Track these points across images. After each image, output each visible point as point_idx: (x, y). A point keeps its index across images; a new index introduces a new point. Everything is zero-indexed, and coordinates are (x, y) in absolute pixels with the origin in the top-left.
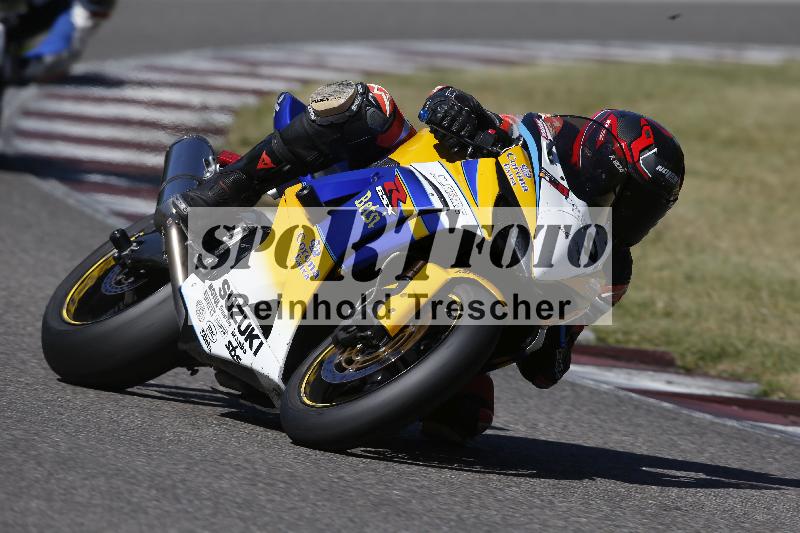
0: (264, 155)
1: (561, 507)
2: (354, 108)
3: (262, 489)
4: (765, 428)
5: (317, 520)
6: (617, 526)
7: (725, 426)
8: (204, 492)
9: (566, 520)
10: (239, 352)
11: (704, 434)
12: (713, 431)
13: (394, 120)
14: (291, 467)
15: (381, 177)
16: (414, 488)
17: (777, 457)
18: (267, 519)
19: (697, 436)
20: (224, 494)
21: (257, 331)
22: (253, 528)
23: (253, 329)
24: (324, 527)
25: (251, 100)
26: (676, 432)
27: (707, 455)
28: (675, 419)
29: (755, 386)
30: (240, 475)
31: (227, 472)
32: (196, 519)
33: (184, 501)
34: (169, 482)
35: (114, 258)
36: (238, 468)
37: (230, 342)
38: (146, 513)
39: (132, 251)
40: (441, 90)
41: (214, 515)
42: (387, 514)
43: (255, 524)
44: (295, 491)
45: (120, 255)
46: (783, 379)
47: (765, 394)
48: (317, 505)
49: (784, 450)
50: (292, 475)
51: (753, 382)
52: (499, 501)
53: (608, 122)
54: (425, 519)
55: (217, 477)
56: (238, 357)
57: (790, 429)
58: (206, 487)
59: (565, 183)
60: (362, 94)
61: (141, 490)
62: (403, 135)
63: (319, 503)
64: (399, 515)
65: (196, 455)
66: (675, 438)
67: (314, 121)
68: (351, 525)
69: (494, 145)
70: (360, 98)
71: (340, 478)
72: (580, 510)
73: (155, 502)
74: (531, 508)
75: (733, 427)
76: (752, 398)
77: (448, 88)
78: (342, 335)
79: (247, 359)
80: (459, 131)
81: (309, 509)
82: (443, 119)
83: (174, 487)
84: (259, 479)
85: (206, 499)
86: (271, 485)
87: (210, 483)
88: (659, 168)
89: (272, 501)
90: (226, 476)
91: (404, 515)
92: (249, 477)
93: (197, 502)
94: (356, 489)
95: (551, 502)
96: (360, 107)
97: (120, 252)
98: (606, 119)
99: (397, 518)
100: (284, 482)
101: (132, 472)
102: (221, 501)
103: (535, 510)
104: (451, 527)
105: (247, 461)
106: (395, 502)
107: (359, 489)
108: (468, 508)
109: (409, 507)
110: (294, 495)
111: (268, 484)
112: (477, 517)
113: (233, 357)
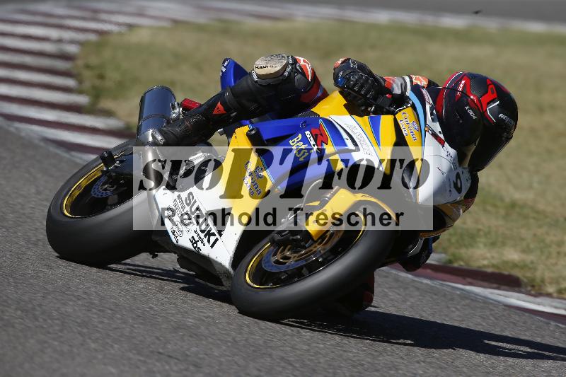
0: (219, 105)
2: (286, 74)
3: (96, 314)
4: (449, 286)
5: (134, 338)
6: (345, 351)
7: (422, 283)
8: (55, 313)
9: (309, 345)
11: (407, 288)
12: (413, 286)
13: (314, 83)
14: (116, 299)
15: (308, 125)
16: (203, 318)
17: (458, 307)
18: (98, 335)
19: (402, 290)
20: (69, 316)
24: (138, 343)
25: (92, 37)
26: (387, 286)
27: (408, 303)
28: (386, 277)
29: (443, 255)
30: (80, 303)
31: (71, 300)
32: (49, 333)
33: (41, 320)
34: (30, 306)
36: (79, 298)
37: (193, 237)
38: (13, 327)
39: (116, 167)
41: (61, 331)
42: (184, 335)
43: (90, 338)
44: (119, 316)
46: (463, 252)
47: (450, 261)
48: (134, 327)
49: (463, 303)
50: (117, 305)
51: (442, 253)
52: (262, 329)
53: (463, 82)
54: (210, 340)
55: (64, 304)
56: (199, 248)
57: (468, 288)
58: (56, 311)
60: (292, 64)
61: (11, 311)
62: (319, 94)
63: (136, 326)
64: (191, 336)
65: (49, 287)
66: (386, 290)
67: (256, 82)
68: (157, 342)
69: (390, 106)
70: (290, 67)
71: (151, 308)
73: (21, 320)
74: (284, 336)
75: (427, 284)
76: (441, 264)
77: (349, 59)
78: (278, 237)
79: (205, 250)
80: (366, 94)
81: (128, 329)
82: (354, 85)
83: (34, 309)
84: (93, 306)
85: (56, 319)
86: (103, 311)
87: (59, 308)
88: (501, 115)
89: (103, 322)
90: (71, 303)
91: (195, 336)
92: (87, 305)
93: (49, 321)
94: (161, 317)
96: (290, 73)
97: (107, 166)
99: (190, 339)
100: (111, 310)
101: (5, 298)
102: (66, 321)
103: (288, 337)
104: (228, 347)
105: (85, 293)
106: (189, 327)
107: (163, 316)
108: (240, 333)
109: (200, 331)
110: (118, 319)
111: (99, 310)
112: (246, 340)
113: (195, 248)
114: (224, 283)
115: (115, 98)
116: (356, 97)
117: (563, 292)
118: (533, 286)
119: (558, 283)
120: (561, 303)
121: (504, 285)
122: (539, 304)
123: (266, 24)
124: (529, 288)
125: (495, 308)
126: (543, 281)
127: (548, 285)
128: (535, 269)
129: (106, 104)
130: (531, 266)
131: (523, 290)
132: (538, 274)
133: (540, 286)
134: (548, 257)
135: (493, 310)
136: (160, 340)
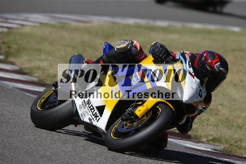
0: (101, 61)
1: (98, 160)
2: (128, 48)
3: (7, 150)
5: (24, 161)
10: (92, 121)
13: (140, 52)
14: (16, 144)
16: (53, 152)
18: (8, 160)
21: (98, 115)
22: (4, 162)
23: (97, 114)
35: (54, 90)
40: (155, 43)
42: (45, 160)
43: (5, 161)
44: (17, 151)
45: (55, 90)
48: (24, 156)
50: (16, 147)
52: (79, 157)
53: (205, 54)
56: (92, 122)
59: (193, 74)
60: (131, 44)
62: (143, 56)
63: (25, 156)
64: (49, 160)
67: (116, 51)
69: (172, 61)
70: (130, 45)
71: (31, 148)
72: (104, 161)
77: (157, 43)
78: (124, 117)
79: (95, 123)
80: (162, 56)
81: (21, 157)
82: (157, 53)
84: (6, 147)
86: (10, 149)
89: (10, 154)
91: (50, 160)
92: (3, 146)
95: (95, 159)
96: (130, 47)
97: (55, 88)
98: (204, 54)
99: (48, 161)
100: (14, 149)
103: (90, 161)
106: (47, 156)
107: (37, 152)
108: (70, 159)
109: (52, 158)
110: (17, 153)
111: (9, 149)
112: (72, 162)
113: (90, 122)
114: (103, 137)
115: (15, 57)
116: (157, 58)
117: (209, 141)
118: (196, 139)
119: (207, 137)
120: (209, 146)
121: (184, 138)
122: (199, 146)
123: (81, 25)
124: (195, 139)
125: (180, 148)
126: (201, 136)
127: (203, 138)
128: (197, 131)
129: (11, 59)
130: (195, 130)
131: (192, 140)
132: (199, 133)
133: (199, 138)
134: (203, 126)
135: (179, 149)
136: (35, 162)
